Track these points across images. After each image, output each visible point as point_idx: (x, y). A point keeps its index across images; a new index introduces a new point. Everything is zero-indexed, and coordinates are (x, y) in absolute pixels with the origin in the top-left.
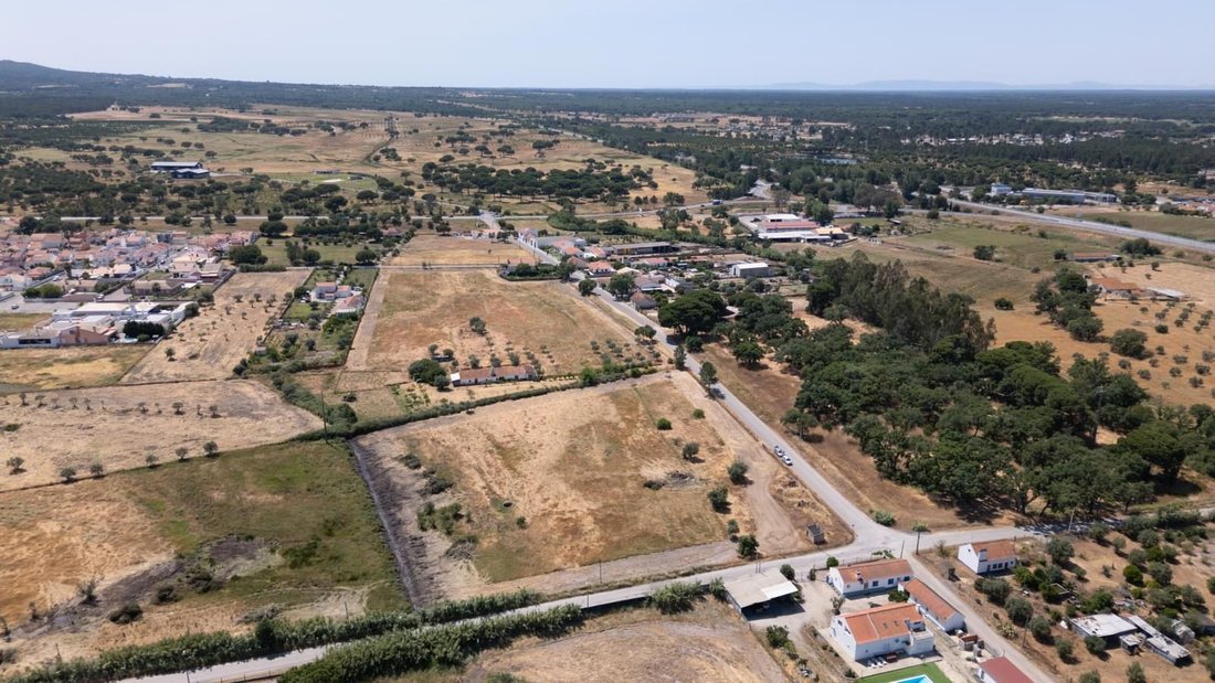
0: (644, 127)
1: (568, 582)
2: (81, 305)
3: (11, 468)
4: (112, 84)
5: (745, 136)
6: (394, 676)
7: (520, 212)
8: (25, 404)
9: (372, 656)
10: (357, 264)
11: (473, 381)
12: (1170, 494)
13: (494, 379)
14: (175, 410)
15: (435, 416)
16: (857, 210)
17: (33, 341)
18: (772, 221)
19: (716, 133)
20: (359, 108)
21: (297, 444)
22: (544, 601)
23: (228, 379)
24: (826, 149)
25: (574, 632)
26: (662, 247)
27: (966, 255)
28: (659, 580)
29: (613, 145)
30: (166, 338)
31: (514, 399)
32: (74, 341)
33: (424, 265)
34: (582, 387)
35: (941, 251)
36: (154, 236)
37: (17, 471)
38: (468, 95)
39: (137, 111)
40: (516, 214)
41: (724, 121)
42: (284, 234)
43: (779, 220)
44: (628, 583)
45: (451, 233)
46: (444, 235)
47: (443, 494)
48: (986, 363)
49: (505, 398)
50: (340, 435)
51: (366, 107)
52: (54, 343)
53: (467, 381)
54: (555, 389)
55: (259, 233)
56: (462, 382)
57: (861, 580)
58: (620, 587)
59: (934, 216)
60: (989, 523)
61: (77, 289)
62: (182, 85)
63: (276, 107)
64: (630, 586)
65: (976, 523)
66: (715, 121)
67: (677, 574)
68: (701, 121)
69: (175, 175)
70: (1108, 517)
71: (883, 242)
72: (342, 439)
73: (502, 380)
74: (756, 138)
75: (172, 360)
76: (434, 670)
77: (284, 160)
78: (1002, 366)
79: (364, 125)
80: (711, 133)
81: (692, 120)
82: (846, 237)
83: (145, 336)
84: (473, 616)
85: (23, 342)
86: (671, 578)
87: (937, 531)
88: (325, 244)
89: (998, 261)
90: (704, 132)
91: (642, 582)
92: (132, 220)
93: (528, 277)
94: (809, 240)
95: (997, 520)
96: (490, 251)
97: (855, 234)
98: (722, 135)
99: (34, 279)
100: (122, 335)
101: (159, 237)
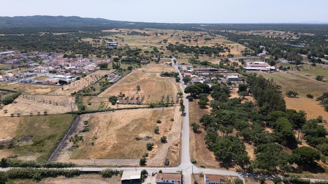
0: (244, 34)
1: (88, 163)
2: (57, 75)
3: (4, 112)
4: (118, 23)
5: (273, 37)
6: (22, 179)
7: (183, 58)
8: (24, 97)
9: (18, 173)
10: (128, 70)
11: (122, 103)
12: (309, 171)
13: (128, 103)
14: (50, 102)
15: (104, 111)
16: (288, 62)
17: (39, 83)
18: (255, 64)
19: (265, 36)
20: (170, 29)
21: (66, 114)
22: (76, 167)
23: (69, 96)
24: (297, 42)
25: (75, 177)
26: (212, 70)
27: (314, 79)
28: (110, 167)
29: (229, 39)
30: (67, 85)
31: (128, 109)
32: (48, 84)
33: (143, 71)
34: (149, 108)
35: (306, 77)
36: (89, 60)
37: (6, 113)
38: (202, 25)
39: (118, 30)
40: (182, 58)
41: (271, 33)
42: (119, 61)
43: (258, 64)
44: (101, 166)
45: (159, 63)
46: (157, 63)
47: (85, 133)
48: (272, 115)
49: (125, 109)
50: (77, 113)
51: (172, 29)
52: (43, 84)
53: (120, 103)
54: (141, 108)
55: (113, 60)
56: (119, 103)
57: (162, 179)
58: (99, 167)
59: (314, 65)
60: (227, 169)
61: (61, 72)
62: (133, 24)
63: (150, 29)
64: (101, 167)
65: (223, 168)
66: (269, 33)
67: (117, 166)
68: (264, 33)
69: (110, 45)
70: (274, 175)
71: (288, 72)
72: (77, 114)
73: (130, 104)
74: (277, 38)
75: (63, 90)
76: (31, 180)
77: (139, 42)
78: (277, 117)
79: (166, 34)
80: (263, 36)
81: (261, 32)
82: (276, 70)
83: (62, 84)
84: (55, 167)
85: (37, 83)
86: (114, 167)
87: (207, 168)
88: (126, 64)
89: (324, 81)
90: (261, 36)
91: (106, 167)
92: (89, 56)
93: (167, 76)
94: (262, 70)
95: (231, 169)
96: (163, 68)
97: (280, 69)
98: (266, 37)
99: (55, 68)
100: (58, 83)
101: (90, 60)
